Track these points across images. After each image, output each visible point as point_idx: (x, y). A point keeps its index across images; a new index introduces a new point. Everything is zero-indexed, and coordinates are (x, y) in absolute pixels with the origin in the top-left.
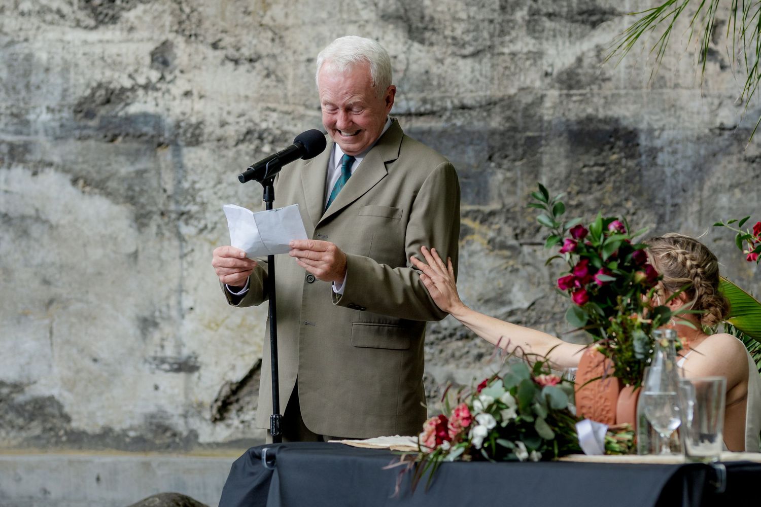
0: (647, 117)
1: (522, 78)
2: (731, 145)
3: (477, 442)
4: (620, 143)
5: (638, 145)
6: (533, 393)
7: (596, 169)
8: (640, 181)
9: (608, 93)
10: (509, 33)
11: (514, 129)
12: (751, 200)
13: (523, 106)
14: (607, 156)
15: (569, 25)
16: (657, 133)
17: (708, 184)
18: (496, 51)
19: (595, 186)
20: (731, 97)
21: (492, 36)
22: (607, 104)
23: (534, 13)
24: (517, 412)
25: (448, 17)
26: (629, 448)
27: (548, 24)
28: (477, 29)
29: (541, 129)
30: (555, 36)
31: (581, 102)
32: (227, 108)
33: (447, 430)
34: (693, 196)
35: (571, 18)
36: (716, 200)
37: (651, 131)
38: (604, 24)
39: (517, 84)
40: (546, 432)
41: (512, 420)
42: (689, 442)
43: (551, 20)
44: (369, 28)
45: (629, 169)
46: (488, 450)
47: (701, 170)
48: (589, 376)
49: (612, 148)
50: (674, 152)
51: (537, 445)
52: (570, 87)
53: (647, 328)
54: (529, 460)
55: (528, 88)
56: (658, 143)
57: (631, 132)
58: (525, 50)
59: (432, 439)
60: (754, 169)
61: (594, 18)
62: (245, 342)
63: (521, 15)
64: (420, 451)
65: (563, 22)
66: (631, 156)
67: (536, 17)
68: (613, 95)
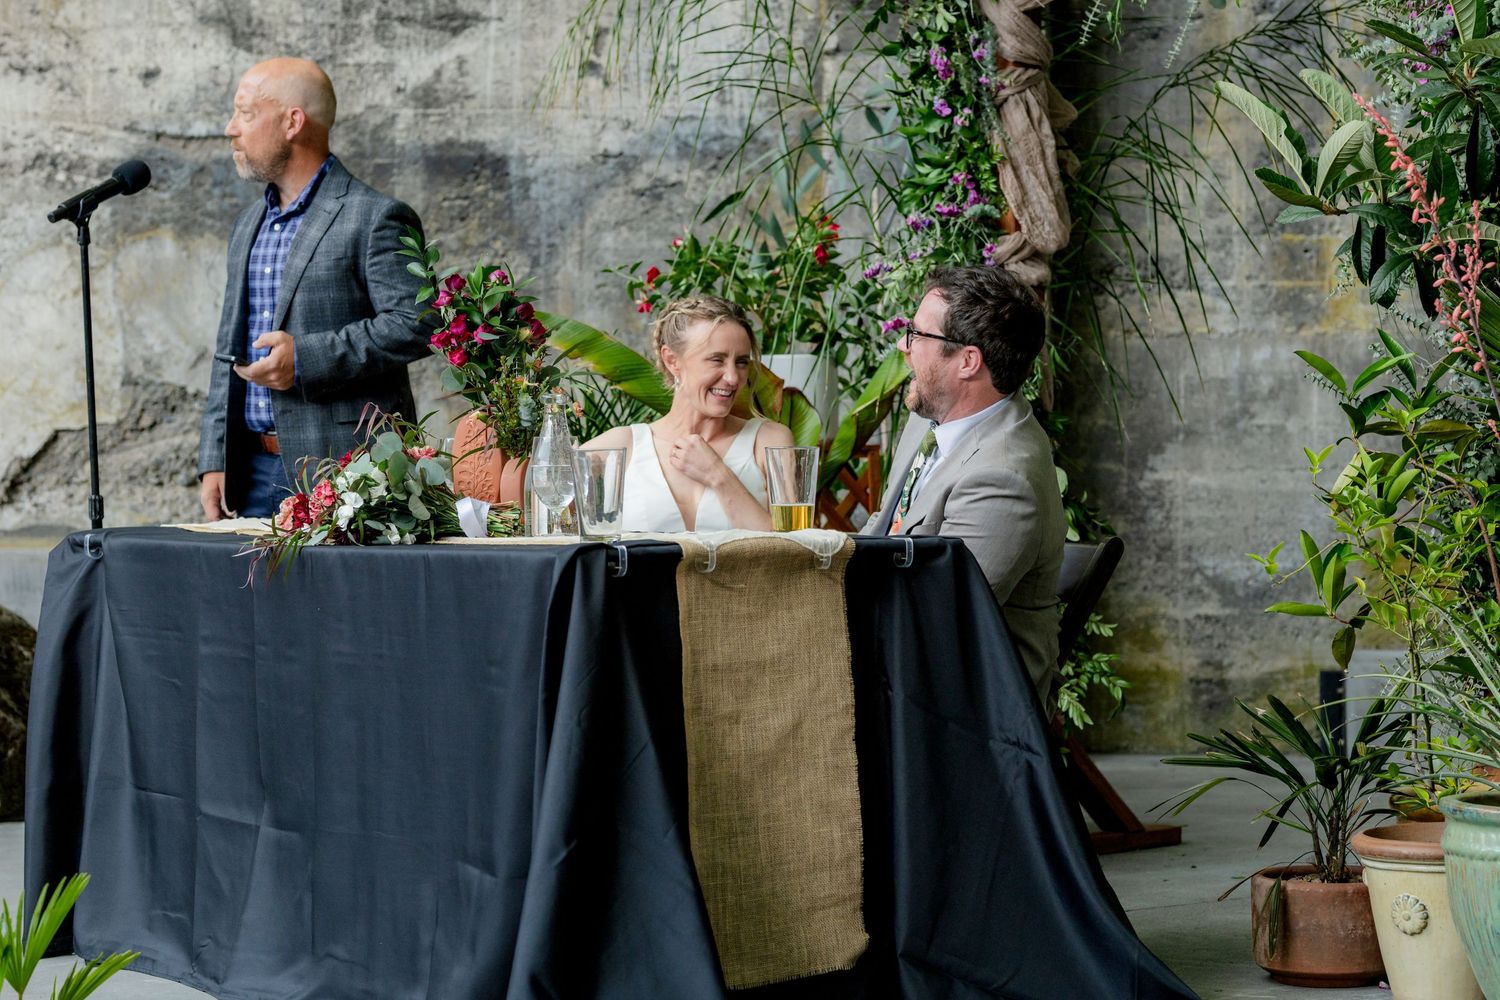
0: (518, 142)
1: (370, 94)
2: (617, 174)
3: (343, 523)
4: (487, 172)
5: (507, 174)
6: (406, 467)
7: (458, 202)
8: (511, 217)
9: (472, 113)
10: (353, 41)
11: (361, 155)
12: (640, 240)
13: (370, 127)
14: (472, 188)
15: (425, 31)
16: (529, 161)
17: (589, 222)
18: (338, 62)
19: (458, 223)
20: (616, 119)
21: (333, 43)
22: (470, 125)
23: (383, 17)
24: (388, 489)
25: (280, 20)
26: (515, 528)
27: (400, 30)
28: (315, 35)
29: (392, 155)
30: (408, 44)
31: (440, 123)
32: (11, 128)
33: (307, 510)
34: (572, 235)
35: (427, 24)
36: (599, 240)
37: (522, 158)
38: (467, 32)
39: (363, 102)
40: (421, 511)
41: (381, 497)
42: (586, 520)
43: (404, 25)
44: (185, 32)
45: (497, 203)
46: (356, 532)
47: (581, 204)
48: (468, 448)
49: (477, 178)
50: (550, 183)
51: (411, 526)
52: (427, 106)
53: (534, 392)
54: (401, 544)
55: (376, 106)
56: (531, 172)
57: (499, 160)
58: (373, 61)
59: (290, 521)
60: (643, 204)
61: (455, 24)
62: (38, 410)
63: (367, 19)
64: (276, 535)
65: (419, 28)
66: (500, 188)
67: (386, 22)
68: (478, 116)
